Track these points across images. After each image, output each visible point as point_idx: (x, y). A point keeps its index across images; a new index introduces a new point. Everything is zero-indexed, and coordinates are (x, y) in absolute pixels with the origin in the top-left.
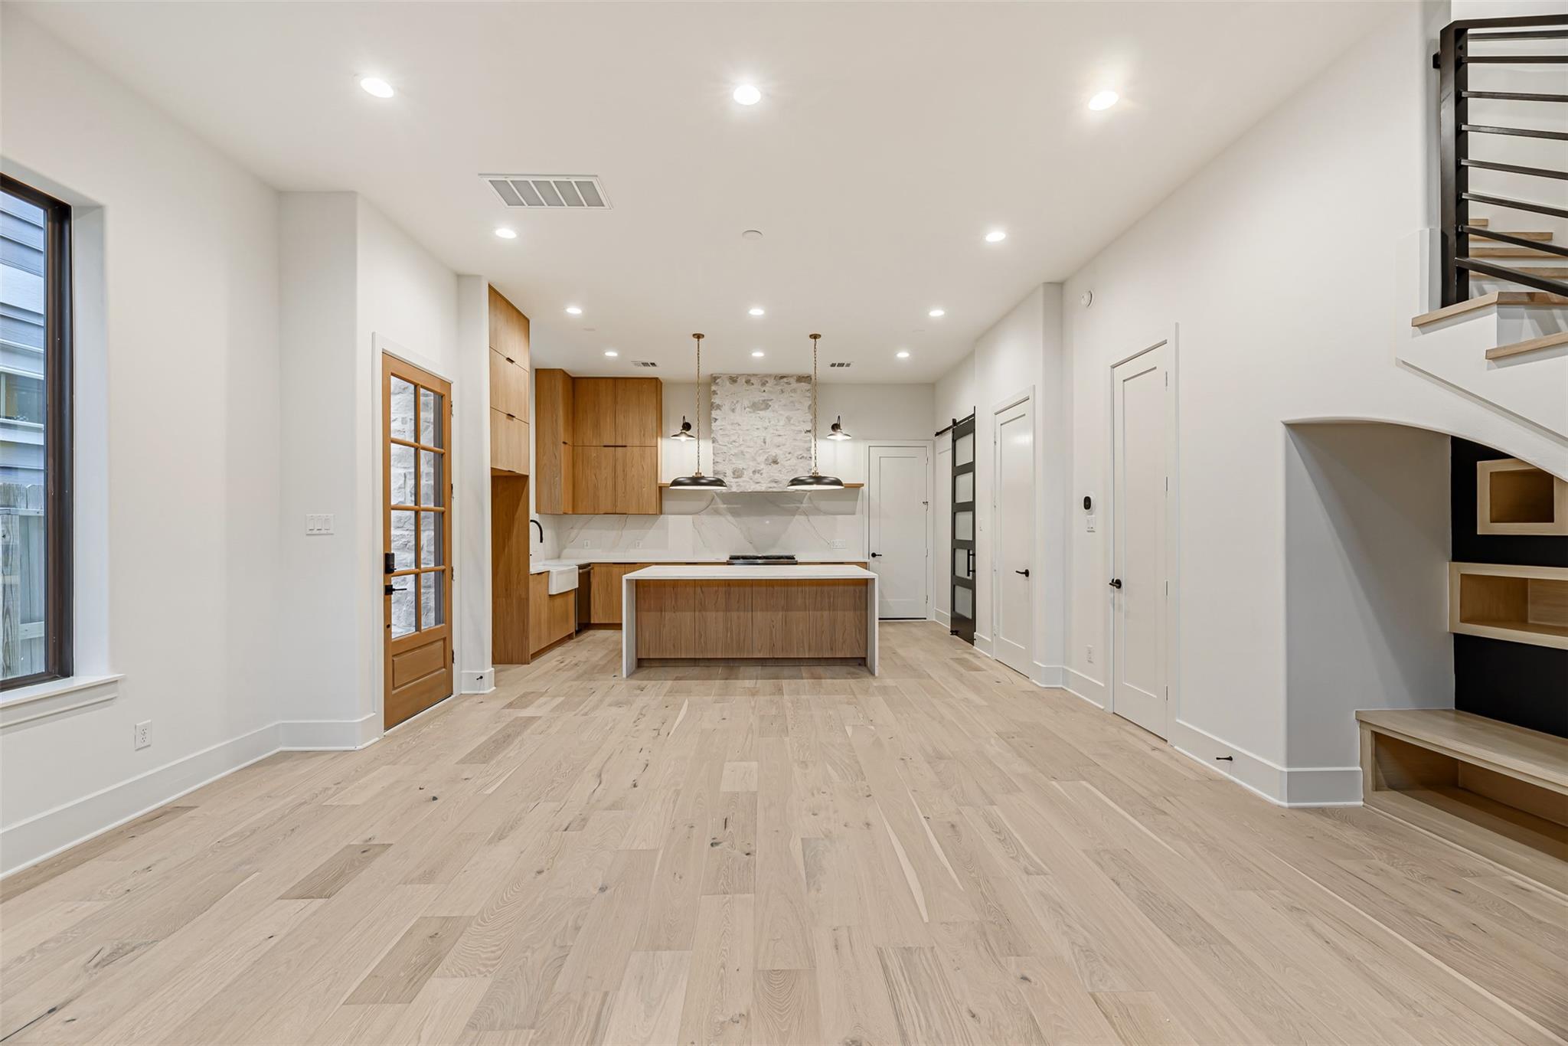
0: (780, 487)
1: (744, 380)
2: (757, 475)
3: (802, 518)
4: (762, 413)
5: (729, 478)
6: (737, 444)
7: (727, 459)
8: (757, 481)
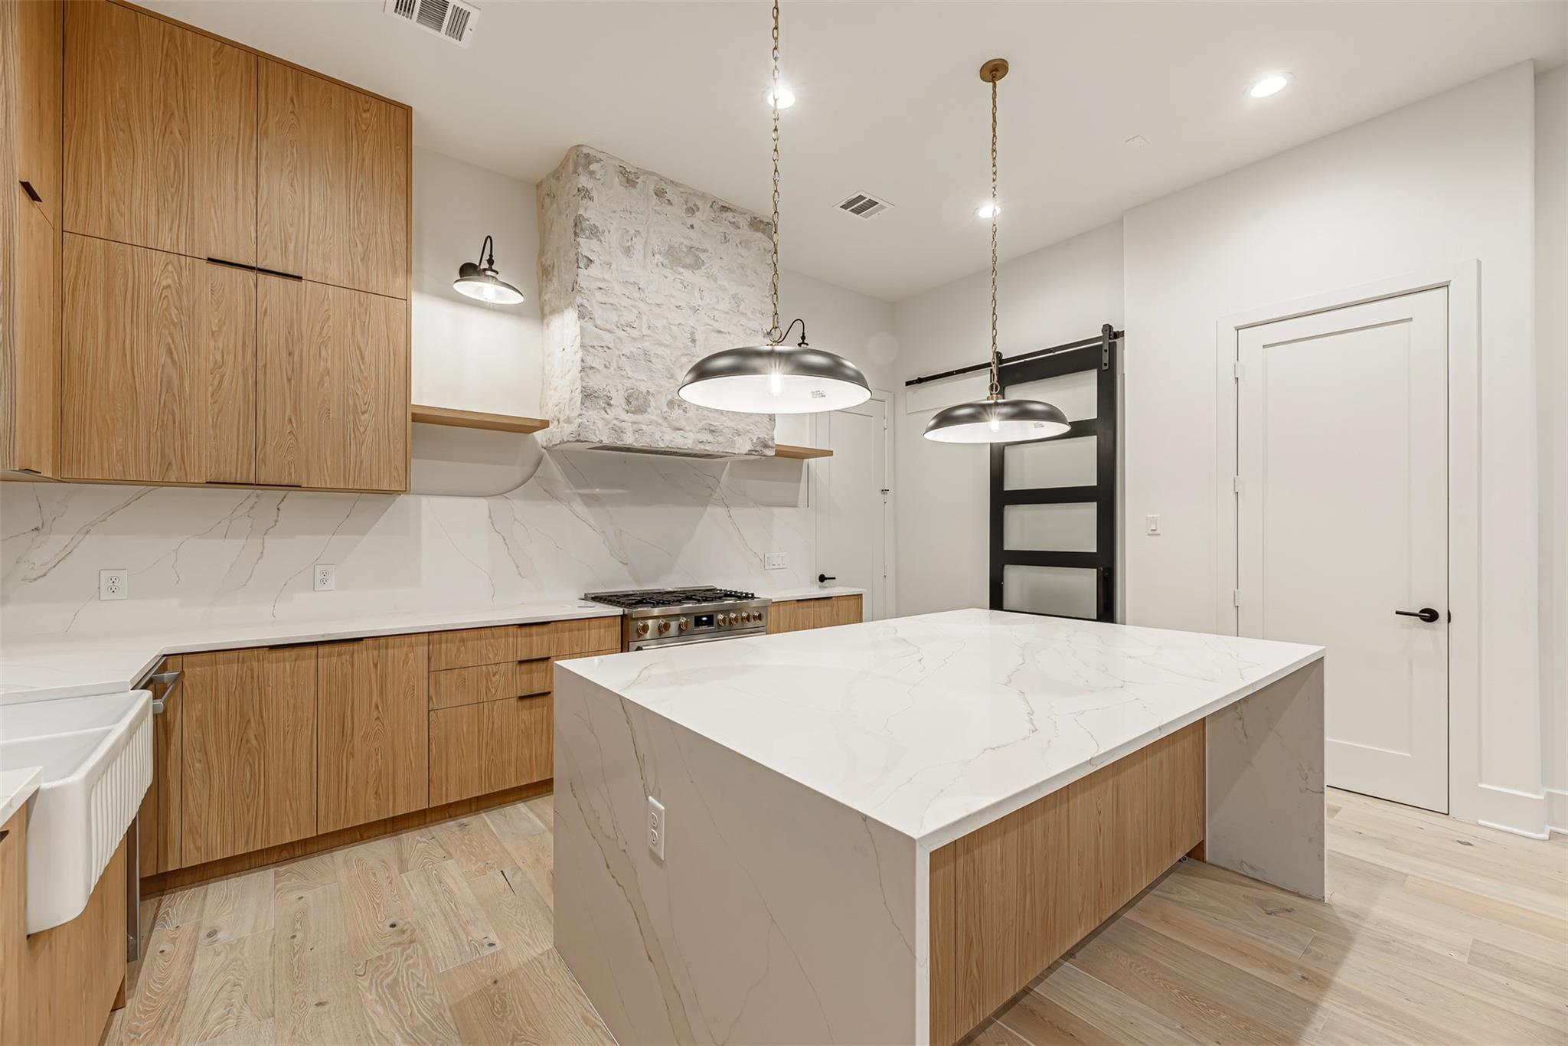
0: (719, 443)
1: (652, 188)
2: (677, 412)
3: (720, 511)
4: (687, 274)
5: (618, 412)
6: (635, 333)
7: (614, 365)
8: (677, 424)
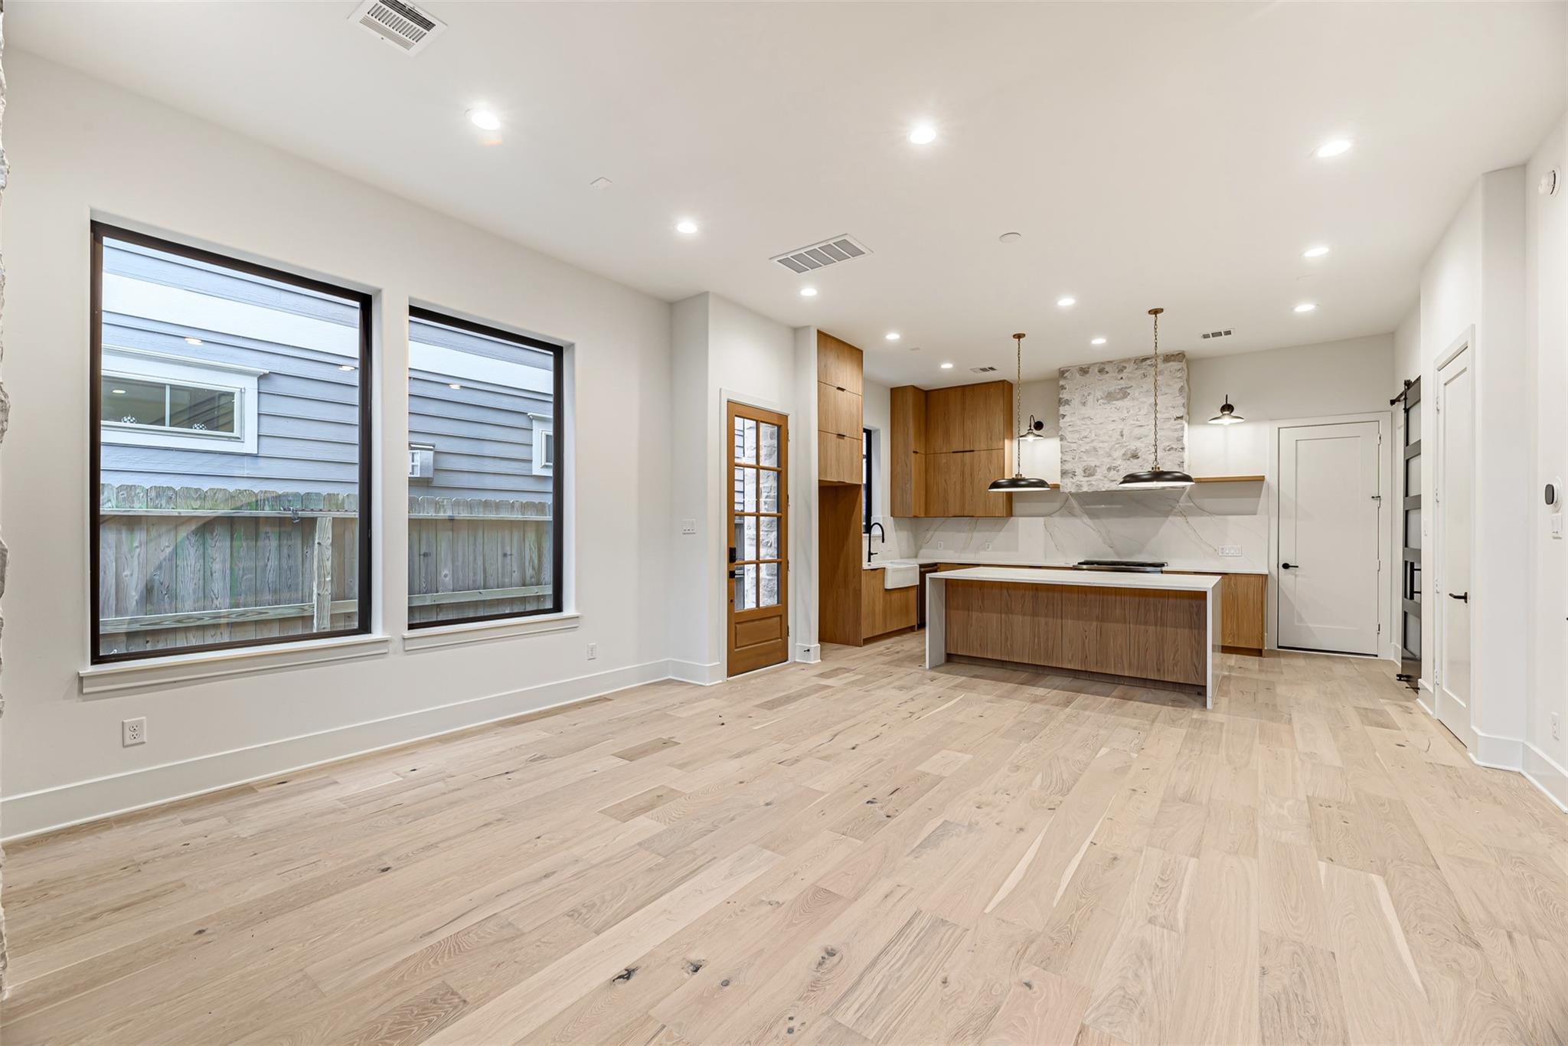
1: (1096, 371)
2: (1113, 473)
3: (1179, 520)
4: (1119, 403)
5: (1080, 478)
6: (1088, 440)
7: (1077, 457)
8: (1113, 479)
